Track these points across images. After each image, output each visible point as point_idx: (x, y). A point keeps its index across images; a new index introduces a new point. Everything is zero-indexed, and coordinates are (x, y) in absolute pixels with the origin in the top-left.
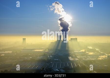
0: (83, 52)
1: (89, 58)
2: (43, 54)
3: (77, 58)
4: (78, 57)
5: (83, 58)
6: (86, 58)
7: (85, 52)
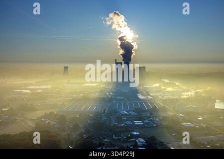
0: (156, 87)
1: (168, 96)
2: (99, 90)
3: (150, 96)
4: (151, 94)
5: (158, 96)
6: (163, 96)
7: (160, 87)
